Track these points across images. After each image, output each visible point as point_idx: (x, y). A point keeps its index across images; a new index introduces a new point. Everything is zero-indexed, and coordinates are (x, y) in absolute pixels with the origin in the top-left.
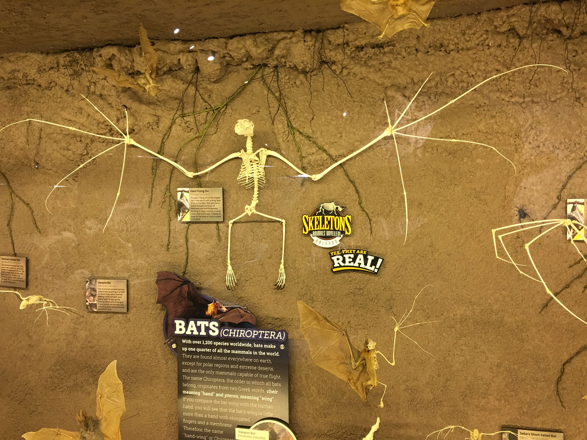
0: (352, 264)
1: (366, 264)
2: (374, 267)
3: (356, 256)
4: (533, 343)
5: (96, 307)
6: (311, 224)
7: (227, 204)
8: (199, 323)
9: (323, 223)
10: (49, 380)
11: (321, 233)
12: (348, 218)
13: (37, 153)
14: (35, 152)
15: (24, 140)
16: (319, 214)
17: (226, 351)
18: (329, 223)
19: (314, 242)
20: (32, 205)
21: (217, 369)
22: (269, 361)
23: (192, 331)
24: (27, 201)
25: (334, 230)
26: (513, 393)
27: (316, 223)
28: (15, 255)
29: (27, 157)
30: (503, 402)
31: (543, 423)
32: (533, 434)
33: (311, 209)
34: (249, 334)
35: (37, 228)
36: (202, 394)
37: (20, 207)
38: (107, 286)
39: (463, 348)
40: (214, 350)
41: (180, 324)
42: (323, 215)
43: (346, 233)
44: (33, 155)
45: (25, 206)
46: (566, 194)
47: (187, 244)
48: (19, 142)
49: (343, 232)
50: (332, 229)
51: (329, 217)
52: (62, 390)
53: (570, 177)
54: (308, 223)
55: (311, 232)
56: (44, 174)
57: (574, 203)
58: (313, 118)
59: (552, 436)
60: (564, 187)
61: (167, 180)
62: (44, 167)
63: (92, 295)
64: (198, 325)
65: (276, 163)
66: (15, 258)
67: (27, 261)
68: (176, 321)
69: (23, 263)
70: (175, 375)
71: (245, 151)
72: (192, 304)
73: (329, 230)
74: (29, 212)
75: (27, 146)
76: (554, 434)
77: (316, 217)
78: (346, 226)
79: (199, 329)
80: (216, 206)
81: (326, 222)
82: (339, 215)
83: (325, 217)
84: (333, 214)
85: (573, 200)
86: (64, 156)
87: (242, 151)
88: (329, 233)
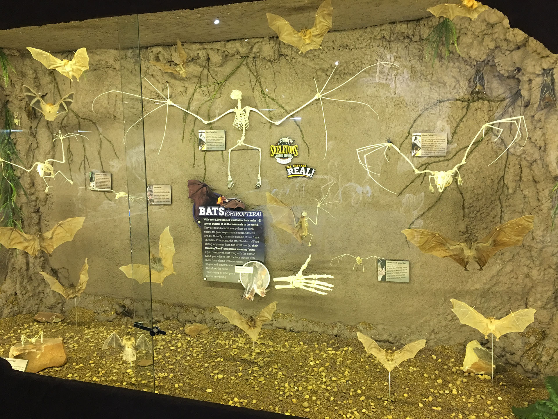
0: (298, 173)
1: (306, 173)
2: (310, 174)
3: (300, 168)
4: (394, 214)
5: (153, 202)
6: (275, 150)
7: (227, 140)
8: (213, 209)
9: (282, 150)
10: (127, 245)
11: (281, 156)
12: (296, 147)
13: (115, 111)
14: (113, 109)
15: (106, 102)
16: (280, 145)
17: (229, 224)
18: (285, 149)
19: (277, 161)
20: (112, 142)
21: (224, 235)
22: (252, 229)
23: (209, 213)
24: (110, 140)
25: (288, 153)
26: (384, 241)
27: (278, 150)
28: (104, 172)
29: (109, 113)
30: (379, 246)
31: (400, 257)
32: (393, 263)
33: (275, 142)
34: (241, 214)
35: (116, 156)
36: (215, 249)
37: (105, 142)
38: (159, 189)
39: (358, 218)
40: (222, 224)
41: (202, 210)
42: (282, 145)
43: (295, 155)
44: (113, 111)
45: (108, 142)
46: (413, 131)
47: (205, 164)
48: (103, 103)
49: (293, 155)
50: (287, 153)
51: (285, 146)
52: (135, 250)
53: (415, 121)
54: (273, 150)
55: (275, 155)
56: (119, 123)
57: (416, 136)
58: (276, 88)
59: (404, 263)
60: (412, 127)
61: (192, 126)
62: (119, 119)
63: (151, 195)
64: (213, 210)
65: (255, 115)
66: (104, 174)
67: (111, 175)
68: (200, 208)
69: (109, 177)
70: (201, 240)
71: (237, 108)
72: (209, 198)
73: (286, 154)
74: (111, 146)
75: (108, 106)
76: (404, 262)
77: (278, 146)
78: (295, 151)
79: (213, 212)
80: (221, 141)
81: (284, 149)
82: (291, 145)
83: (283, 146)
84: (288, 144)
85: (416, 134)
86: (130, 112)
87: (236, 108)
88: (285, 156)
